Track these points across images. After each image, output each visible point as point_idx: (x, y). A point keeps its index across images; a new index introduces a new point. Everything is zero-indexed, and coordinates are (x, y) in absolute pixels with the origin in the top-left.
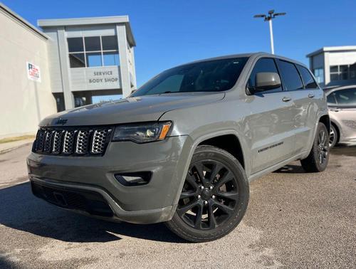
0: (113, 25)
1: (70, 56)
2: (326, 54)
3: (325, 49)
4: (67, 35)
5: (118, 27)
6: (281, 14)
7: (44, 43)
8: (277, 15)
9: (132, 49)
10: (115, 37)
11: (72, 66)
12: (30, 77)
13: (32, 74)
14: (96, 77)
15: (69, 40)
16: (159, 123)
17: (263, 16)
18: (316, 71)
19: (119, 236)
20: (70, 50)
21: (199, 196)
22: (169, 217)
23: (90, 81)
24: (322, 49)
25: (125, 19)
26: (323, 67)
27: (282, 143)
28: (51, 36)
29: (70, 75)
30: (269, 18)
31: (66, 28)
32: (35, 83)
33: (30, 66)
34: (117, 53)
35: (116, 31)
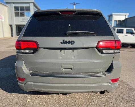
2: (113, 16)
3: (113, 14)
4: (14, 5)
8: (77, 4)
14: (23, 20)
15: (15, 7)
18: (110, 22)
20: (15, 11)
23: (21, 21)
24: (112, 14)
26: (112, 20)
28: (8, 5)
29: (14, 19)
30: (74, 5)
32: (2, 21)
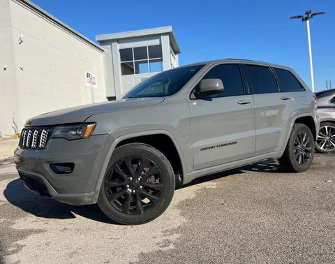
0: (158, 36)
1: (122, 64)
4: (119, 46)
5: (162, 37)
6: (319, 13)
7: (101, 55)
8: (315, 14)
9: (177, 56)
10: (160, 46)
11: (124, 73)
12: (88, 84)
13: (90, 82)
15: (121, 50)
16: (85, 124)
17: (300, 17)
19: (75, 215)
20: (122, 59)
21: (128, 186)
22: (92, 201)
25: (169, 29)
27: (235, 143)
28: (106, 48)
29: (121, 81)
30: (306, 19)
31: (118, 41)
32: (92, 88)
33: (88, 75)
34: (161, 60)
35: (160, 41)
